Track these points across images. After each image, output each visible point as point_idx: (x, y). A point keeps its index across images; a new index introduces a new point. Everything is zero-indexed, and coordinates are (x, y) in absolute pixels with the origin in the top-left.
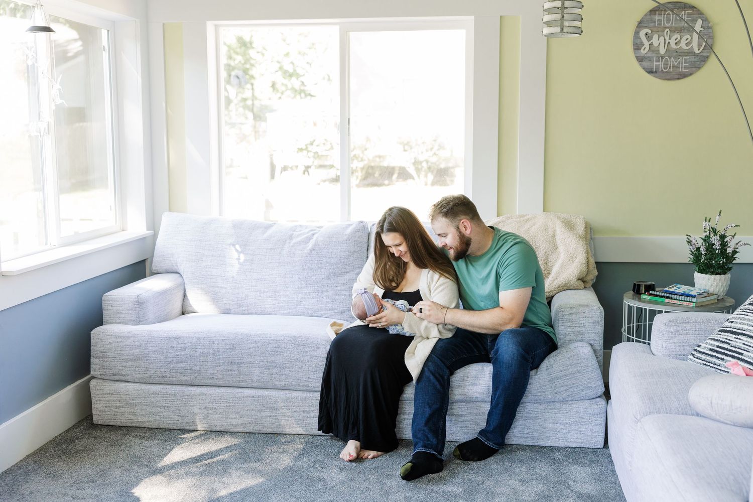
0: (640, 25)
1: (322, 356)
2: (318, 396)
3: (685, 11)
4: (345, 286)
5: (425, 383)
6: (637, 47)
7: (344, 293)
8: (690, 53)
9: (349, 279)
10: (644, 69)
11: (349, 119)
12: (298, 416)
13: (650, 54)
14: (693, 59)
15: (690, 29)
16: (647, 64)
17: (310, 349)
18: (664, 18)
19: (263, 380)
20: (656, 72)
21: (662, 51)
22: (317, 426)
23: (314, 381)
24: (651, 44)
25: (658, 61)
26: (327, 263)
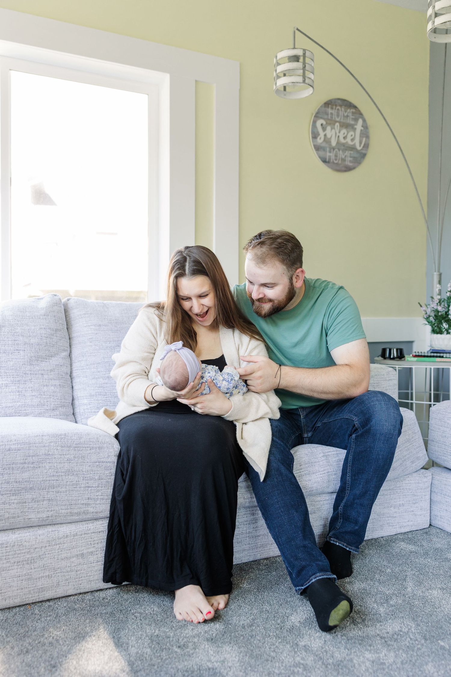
0: (317, 116)
1: (109, 460)
2: (103, 526)
3: (350, 109)
4: (52, 373)
6: (315, 136)
7: (54, 382)
8: (352, 148)
9: (56, 365)
10: (320, 157)
12: (69, 564)
13: (324, 145)
14: (356, 155)
15: (352, 127)
16: (322, 153)
17: (89, 452)
18: (335, 112)
20: (329, 162)
21: (334, 143)
23: (98, 502)
24: (325, 135)
25: (330, 152)
26: (25, 344)
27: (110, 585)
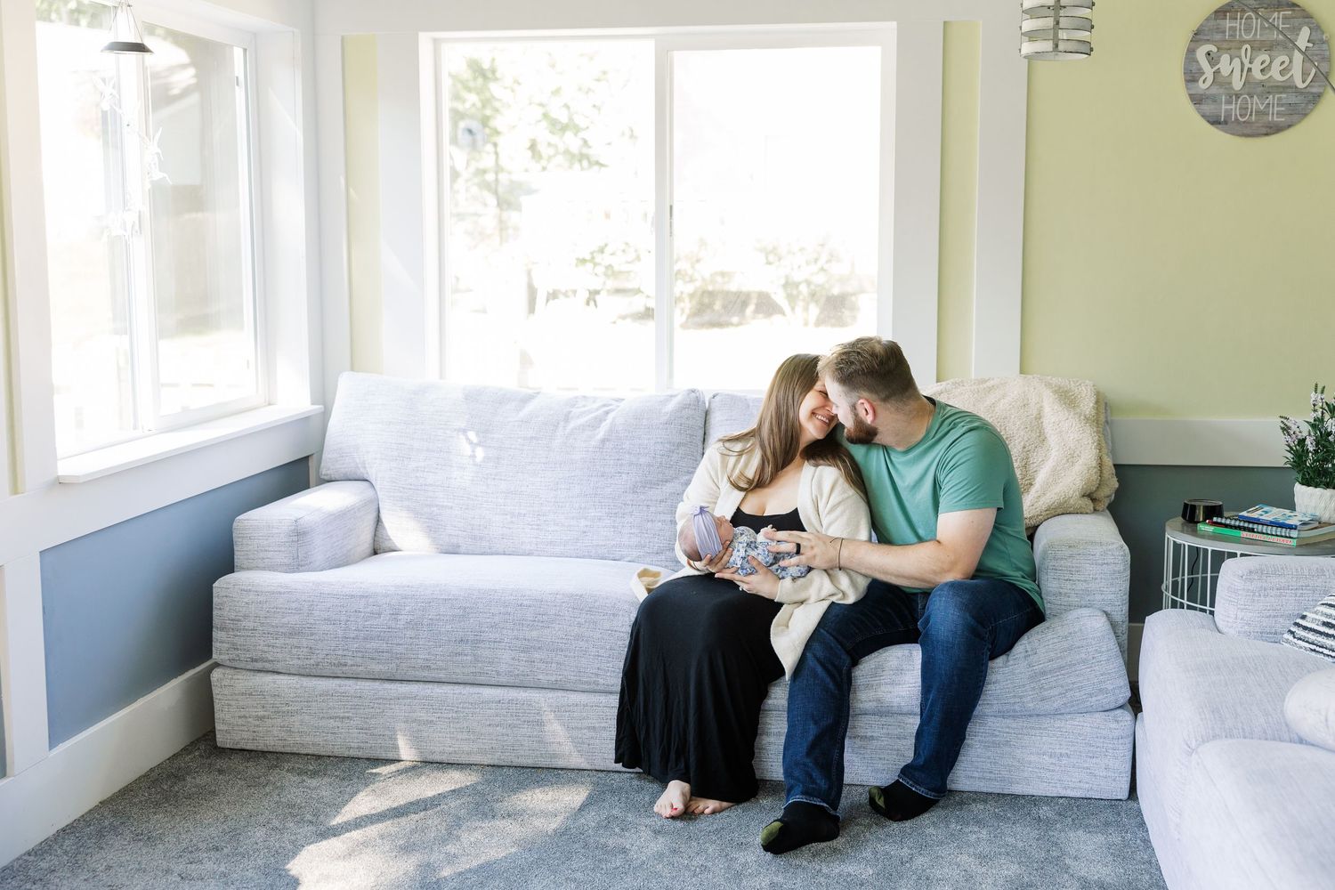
0: (1198, 37)
1: (623, 629)
3: (1279, 12)
4: (663, 504)
5: (807, 680)
6: (1192, 76)
7: (662, 517)
8: (1288, 87)
9: (671, 494)
10: (1203, 116)
11: (671, 207)
12: (580, 736)
13: (1214, 90)
14: (1293, 99)
15: (1289, 45)
16: (1208, 108)
17: (601, 617)
18: (1240, 24)
19: (517, 672)
20: (1226, 122)
21: (1237, 84)
22: (613, 756)
23: (608, 674)
24: (1217, 73)
25: (1229, 102)
26: (631, 464)
27: (619, 766)
